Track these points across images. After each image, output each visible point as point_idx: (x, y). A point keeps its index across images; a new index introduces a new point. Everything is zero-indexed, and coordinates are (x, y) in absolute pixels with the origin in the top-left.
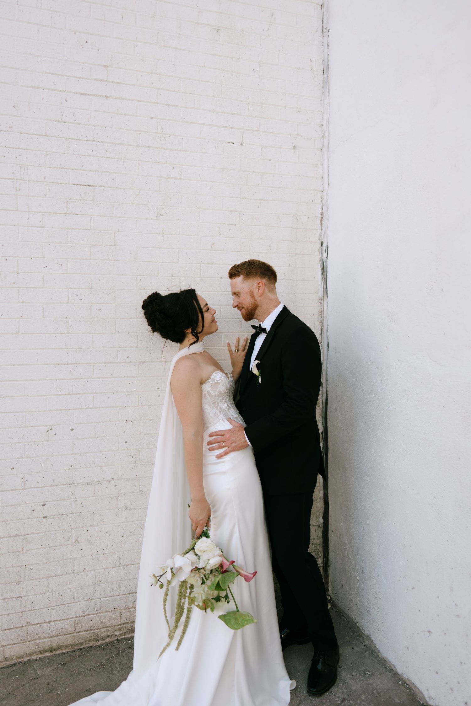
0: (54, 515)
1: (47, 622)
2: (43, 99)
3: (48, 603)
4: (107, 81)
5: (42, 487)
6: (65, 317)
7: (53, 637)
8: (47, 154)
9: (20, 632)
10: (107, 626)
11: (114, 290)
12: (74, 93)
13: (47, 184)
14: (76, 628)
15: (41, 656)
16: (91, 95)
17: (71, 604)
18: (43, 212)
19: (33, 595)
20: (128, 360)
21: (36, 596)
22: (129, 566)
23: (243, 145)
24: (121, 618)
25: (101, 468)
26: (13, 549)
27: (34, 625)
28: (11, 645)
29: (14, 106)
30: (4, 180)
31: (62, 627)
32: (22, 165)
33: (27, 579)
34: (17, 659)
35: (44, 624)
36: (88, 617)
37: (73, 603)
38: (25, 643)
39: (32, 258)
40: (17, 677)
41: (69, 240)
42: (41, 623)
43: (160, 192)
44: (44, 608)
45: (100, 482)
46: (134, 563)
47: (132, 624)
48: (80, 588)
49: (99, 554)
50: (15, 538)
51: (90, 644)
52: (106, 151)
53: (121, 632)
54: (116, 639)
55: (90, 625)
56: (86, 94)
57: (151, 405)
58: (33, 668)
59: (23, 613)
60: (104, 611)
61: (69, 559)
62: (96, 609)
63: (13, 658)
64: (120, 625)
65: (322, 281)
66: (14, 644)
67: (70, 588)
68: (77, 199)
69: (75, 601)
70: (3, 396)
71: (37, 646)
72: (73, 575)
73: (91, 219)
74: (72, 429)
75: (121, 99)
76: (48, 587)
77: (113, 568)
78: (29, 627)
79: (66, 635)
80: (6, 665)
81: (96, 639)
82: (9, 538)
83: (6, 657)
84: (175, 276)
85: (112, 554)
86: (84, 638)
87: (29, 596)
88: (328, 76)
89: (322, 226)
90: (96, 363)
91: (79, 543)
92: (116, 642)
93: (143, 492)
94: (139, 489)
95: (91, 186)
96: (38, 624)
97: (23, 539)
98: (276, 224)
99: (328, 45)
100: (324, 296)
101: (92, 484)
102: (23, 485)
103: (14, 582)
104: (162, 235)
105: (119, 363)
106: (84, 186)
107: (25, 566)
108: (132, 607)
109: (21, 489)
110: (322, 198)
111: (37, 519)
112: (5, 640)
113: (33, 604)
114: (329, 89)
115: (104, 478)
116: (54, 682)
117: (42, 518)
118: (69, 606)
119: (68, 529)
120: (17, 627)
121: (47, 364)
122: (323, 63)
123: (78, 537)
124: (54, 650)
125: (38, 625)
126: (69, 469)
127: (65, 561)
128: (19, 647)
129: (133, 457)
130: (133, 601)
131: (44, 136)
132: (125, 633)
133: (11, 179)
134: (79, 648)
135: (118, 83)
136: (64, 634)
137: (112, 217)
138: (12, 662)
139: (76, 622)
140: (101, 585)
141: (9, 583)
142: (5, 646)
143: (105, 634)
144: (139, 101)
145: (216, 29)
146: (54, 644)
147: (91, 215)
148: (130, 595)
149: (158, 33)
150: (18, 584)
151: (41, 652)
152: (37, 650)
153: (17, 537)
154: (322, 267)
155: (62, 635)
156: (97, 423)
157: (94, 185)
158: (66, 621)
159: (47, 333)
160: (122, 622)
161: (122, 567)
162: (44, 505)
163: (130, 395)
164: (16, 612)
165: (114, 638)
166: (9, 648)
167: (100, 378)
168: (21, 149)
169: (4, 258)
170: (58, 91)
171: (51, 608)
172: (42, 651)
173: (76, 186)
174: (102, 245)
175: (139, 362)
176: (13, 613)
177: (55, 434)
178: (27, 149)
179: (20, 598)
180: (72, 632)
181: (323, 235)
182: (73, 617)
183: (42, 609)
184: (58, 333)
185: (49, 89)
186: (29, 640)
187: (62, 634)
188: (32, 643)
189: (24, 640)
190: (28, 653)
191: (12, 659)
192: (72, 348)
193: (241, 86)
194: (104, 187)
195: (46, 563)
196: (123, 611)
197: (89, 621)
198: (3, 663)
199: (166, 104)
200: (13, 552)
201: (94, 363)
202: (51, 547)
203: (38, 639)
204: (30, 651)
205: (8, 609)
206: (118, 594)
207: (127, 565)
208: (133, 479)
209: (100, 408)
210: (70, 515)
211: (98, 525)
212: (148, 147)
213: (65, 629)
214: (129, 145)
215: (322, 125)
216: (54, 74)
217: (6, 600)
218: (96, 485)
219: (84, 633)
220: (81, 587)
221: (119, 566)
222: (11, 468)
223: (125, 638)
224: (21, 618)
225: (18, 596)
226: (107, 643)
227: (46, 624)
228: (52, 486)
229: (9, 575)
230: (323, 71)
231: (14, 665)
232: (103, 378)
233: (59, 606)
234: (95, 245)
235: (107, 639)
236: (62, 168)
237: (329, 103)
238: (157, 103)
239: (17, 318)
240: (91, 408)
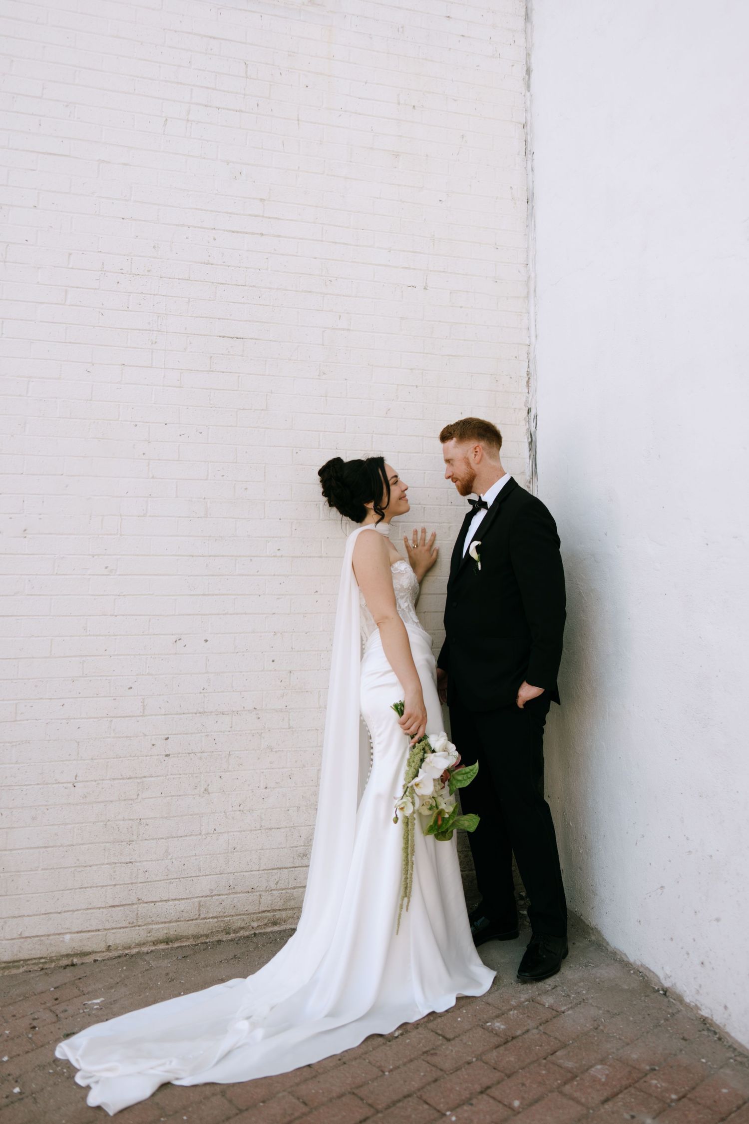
0: (179, 754)
1: (163, 901)
2: (187, 238)
3: (166, 874)
4: (263, 216)
5: (165, 715)
6: (203, 498)
7: (170, 922)
8: (189, 301)
9: (128, 912)
10: (242, 913)
11: (264, 465)
12: (224, 230)
13: (188, 336)
14: (201, 912)
15: (153, 948)
16: (244, 232)
17: (196, 878)
18: (182, 370)
19: (147, 861)
20: (279, 554)
21: (151, 863)
22: (273, 830)
23: (427, 289)
24: (260, 904)
25: (241, 694)
26: (126, 796)
27: (146, 903)
28: (115, 928)
29: (154, 247)
30: (138, 331)
31: (183, 908)
32: (159, 314)
33: (140, 838)
34: (123, 949)
35: (160, 904)
36: (217, 897)
37: (198, 876)
38: (133, 928)
39: (166, 424)
40: (125, 968)
41: (211, 403)
42: (156, 902)
43: (323, 345)
44: (161, 881)
45: (239, 712)
46: (280, 827)
47: (275, 913)
48: (208, 856)
49: (235, 811)
50: (128, 781)
51: (219, 937)
52: (260, 297)
53: (260, 923)
54: (253, 932)
55: (220, 910)
56: (238, 232)
57: (306, 614)
58: (146, 960)
59: (134, 885)
60: (238, 891)
61: (195, 814)
62: (228, 888)
63: (118, 947)
64: (259, 913)
65: (530, 459)
66: (120, 928)
67: (196, 855)
68: (222, 354)
69: (201, 874)
70: (123, 594)
71: (149, 933)
72: (200, 837)
73: (238, 378)
74: (206, 641)
75: (279, 236)
76: (167, 851)
77: (251, 831)
78: (140, 906)
79: (188, 921)
80: (107, 957)
81: (226, 931)
82: (121, 781)
83: (108, 945)
84: (340, 449)
85: (251, 811)
86: (210, 928)
87: (143, 861)
88: (533, 207)
89: (528, 389)
90: (240, 556)
91: (209, 793)
92: (253, 936)
93: (294, 730)
94: (289, 724)
95: (240, 338)
96: (152, 902)
97: (138, 783)
98: (469, 385)
99: (533, 170)
100: (532, 478)
101: (228, 714)
102: (142, 711)
103: (124, 841)
104: (324, 398)
105: (269, 557)
106: (232, 338)
107: (139, 820)
108: (275, 888)
109: (139, 716)
110: (528, 354)
111: (157, 757)
112: (108, 921)
113: (147, 873)
114: (534, 222)
115: (244, 708)
116: (175, 972)
117: (164, 757)
118: (193, 880)
119: (195, 773)
120: (124, 903)
121: (178, 555)
122: (527, 191)
123: (208, 785)
124: (172, 942)
125: (152, 904)
126: (200, 693)
127: (190, 816)
128: (127, 934)
129: (281, 681)
130: (277, 880)
131: (187, 280)
132: (266, 925)
133: (146, 330)
134: (203, 941)
135: (276, 218)
136: (185, 920)
137: (264, 375)
138: (116, 954)
139: (202, 904)
140: (235, 854)
141: (119, 842)
142: (109, 929)
143: (239, 924)
144: (300, 239)
145: (394, 155)
146: (172, 933)
147: (239, 373)
148: (273, 871)
149: (325, 161)
150: (129, 845)
151: (154, 943)
152: (149, 939)
153: (131, 780)
154: (530, 440)
155: (182, 921)
156: (237, 633)
157: (243, 337)
158: (189, 901)
159: (180, 517)
160: (262, 909)
161: (263, 831)
162: (167, 739)
163: (280, 598)
164: (125, 883)
165: (251, 930)
166: (114, 933)
167: (243, 575)
168: (160, 295)
169: (133, 423)
170: (204, 228)
171: (170, 881)
172: (156, 941)
173: (221, 338)
174: (251, 409)
175: (293, 557)
176: (120, 885)
177: (185, 646)
178: (166, 296)
179: (131, 864)
180: (195, 918)
181: (530, 400)
182: (197, 895)
183: (158, 881)
184: (193, 517)
185: (195, 227)
186: (139, 923)
187: (182, 919)
188: (143, 929)
189: (133, 923)
190: (137, 942)
191: (116, 949)
192: (210, 536)
193: (425, 219)
194: (256, 339)
195: (166, 818)
196: (263, 893)
197: (218, 903)
198: (105, 954)
199: (333, 242)
200: (125, 800)
201: (237, 556)
202: (173, 796)
203: (150, 924)
204: (139, 940)
205: (114, 878)
206: (257, 869)
207: (271, 829)
208: (281, 711)
209: (242, 614)
210: (199, 755)
211: (234, 770)
212: (310, 292)
213: (187, 912)
214: (287, 290)
215: (527, 265)
216: (202, 210)
217: (114, 865)
218: (234, 716)
219: (211, 920)
220: (210, 855)
221: (260, 830)
222: (128, 687)
223: (264, 932)
224: (131, 892)
225: (128, 861)
226: (240, 937)
227: (162, 903)
228: (177, 714)
229: (119, 831)
230: (527, 201)
231: (119, 957)
232: (248, 575)
233: (179, 878)
234: (243, 409)
235: (241, 932)
236: (206, 317)
237: (535, 238)
238: (322, 241)
239: (145, 497)
240: (231, 614)
